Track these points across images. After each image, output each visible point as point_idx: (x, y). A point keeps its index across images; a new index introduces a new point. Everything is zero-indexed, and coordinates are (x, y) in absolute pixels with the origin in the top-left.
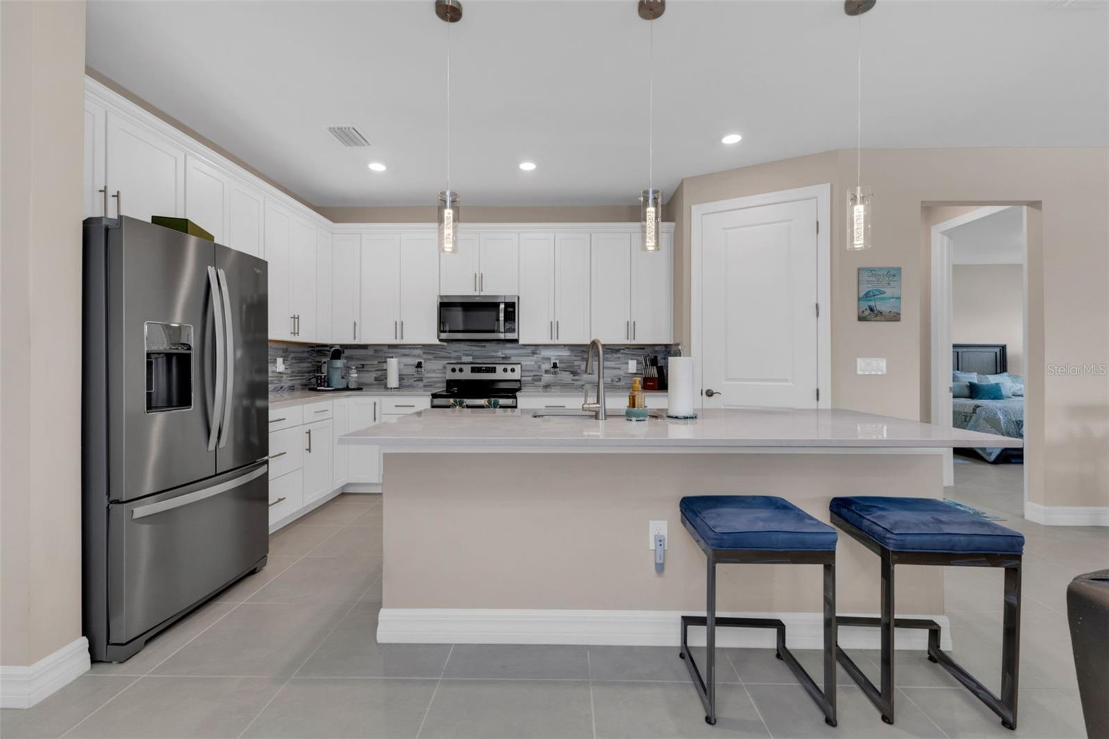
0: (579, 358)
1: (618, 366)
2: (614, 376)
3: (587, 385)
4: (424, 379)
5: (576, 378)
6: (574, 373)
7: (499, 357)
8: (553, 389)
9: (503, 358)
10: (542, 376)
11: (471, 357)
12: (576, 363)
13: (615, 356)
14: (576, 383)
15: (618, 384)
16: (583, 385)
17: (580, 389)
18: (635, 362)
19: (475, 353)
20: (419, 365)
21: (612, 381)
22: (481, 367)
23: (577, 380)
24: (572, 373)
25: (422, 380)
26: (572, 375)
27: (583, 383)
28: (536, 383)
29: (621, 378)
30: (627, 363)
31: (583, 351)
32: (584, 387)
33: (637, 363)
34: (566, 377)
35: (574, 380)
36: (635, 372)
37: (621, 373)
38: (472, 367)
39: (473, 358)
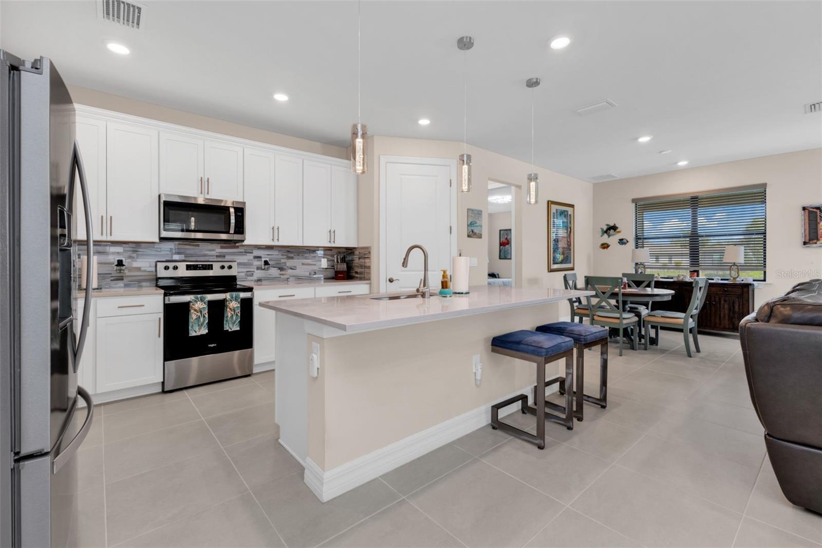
0: (285, 257)
1: (314, 263)
2: (311, 271)
3: (291, 278)
4: (125, 279)
5: (282, 273)
6: (281, 269)
7: (214, 256)
8: (263, 282)
9: (217, 256)
10: (254, 271)
11: (183, 256)
12: (283, 261)
13: (312, 255)
14: (282, 276)
15: (315, 276)
16: (288, 278)
17: (286, 282)
18: (326, 259)
19: (188, 252)
20: (120, 263)
21: (310, 274)
22: (197, 265)
23: (283, 275)
24: (279, 269)
25: (122, 279)
26: (279, 271)
27: (288, 277)
28: (248, 278)
29: (316, 271)
30: (321, 261)
31: (288, 251)
32: (289, 280)
33: (328, 261)
34: (274, 272)
35: (281, 274)
36: (326, 267)
37: (315, 268)
38: (187, 265)
39: (185, 257)
